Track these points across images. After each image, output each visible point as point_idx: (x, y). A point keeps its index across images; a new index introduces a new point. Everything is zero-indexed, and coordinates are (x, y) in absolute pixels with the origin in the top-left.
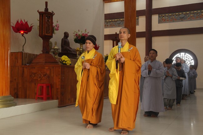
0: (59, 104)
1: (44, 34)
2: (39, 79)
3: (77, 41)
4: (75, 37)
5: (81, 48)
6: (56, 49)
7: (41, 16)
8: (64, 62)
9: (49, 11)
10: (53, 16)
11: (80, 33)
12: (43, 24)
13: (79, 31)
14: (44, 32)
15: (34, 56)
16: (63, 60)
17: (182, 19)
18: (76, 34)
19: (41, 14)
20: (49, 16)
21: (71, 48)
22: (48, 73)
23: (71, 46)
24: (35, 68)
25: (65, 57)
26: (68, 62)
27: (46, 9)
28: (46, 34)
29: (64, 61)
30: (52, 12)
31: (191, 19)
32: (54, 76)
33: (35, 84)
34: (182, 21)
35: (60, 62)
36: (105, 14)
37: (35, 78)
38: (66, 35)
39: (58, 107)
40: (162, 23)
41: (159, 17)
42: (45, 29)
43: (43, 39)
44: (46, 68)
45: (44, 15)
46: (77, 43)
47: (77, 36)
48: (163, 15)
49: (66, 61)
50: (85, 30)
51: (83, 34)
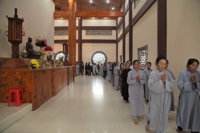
0: (33, 107)
1: (13, 39)
2: (10, 84)
3: (37, 44)
4: (36, 42)
5: (41, 50)
6: (25, 53)
7: (11, 21)
8: (34, 66)
9: (19, 17)
10: (22, 23)
11: (40, 39)
12: (13, 29)
13: (40, 37)
14: (13, 37)
15: (2, 60)
16: (32, 64)
17: (99, 34)
18: (37, 40)
19: (10, 19)
20: (19, 23)
21: (34, 50)
22: (20, 77)
23: (34, 49)
24: (5, 73)
25: (34, 61)
26: (37, 65)
27: (16, 16)
28: (16, 40)
29: (34, 64)
30: (22, 19)
31: (104, 34)
32: (26, 81)
33: (6, 88)
34: (99, 35)
35: (30, 65)
36: (55, 27)
37: (5, 83)
38: (30, 40)
39: (32, 110)
40: (88, 35)
41: (86, 31)
42: (15, 34)
43: (12, 44)
44: (17, 73)
45: (13, 21)
46: (38, 47)
47: (38, 41)
48: (89, 31)
49: (35, 65)
50: (44, 37)
51: (43, 39)
